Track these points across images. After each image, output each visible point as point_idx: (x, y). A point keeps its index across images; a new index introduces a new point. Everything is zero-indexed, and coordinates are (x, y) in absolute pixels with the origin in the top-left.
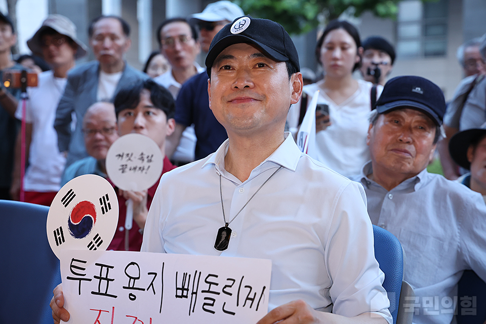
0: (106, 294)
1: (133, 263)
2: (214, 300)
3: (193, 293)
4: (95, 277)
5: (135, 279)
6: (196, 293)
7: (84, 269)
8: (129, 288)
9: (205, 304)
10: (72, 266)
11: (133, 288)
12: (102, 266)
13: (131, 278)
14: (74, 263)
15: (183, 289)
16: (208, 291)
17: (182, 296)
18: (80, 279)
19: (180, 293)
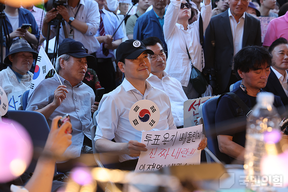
0: (156, 144)
1: (167, 134)
2: (190, 139)
3: (185, 138)
4: (154, 139)
5: (166, 138)
6: (186, 139)
7: (151, 137)
8: (164, 141)
9: (188, 141)
10: (146, 137)
11: (165, 141)
12: (157, 135)
13: (165, 138)
14: (148, 136)
15: (182, 138)
16: (189, 137)
17: (181, 140)
18: (149, 141)
19: (181, 139)
